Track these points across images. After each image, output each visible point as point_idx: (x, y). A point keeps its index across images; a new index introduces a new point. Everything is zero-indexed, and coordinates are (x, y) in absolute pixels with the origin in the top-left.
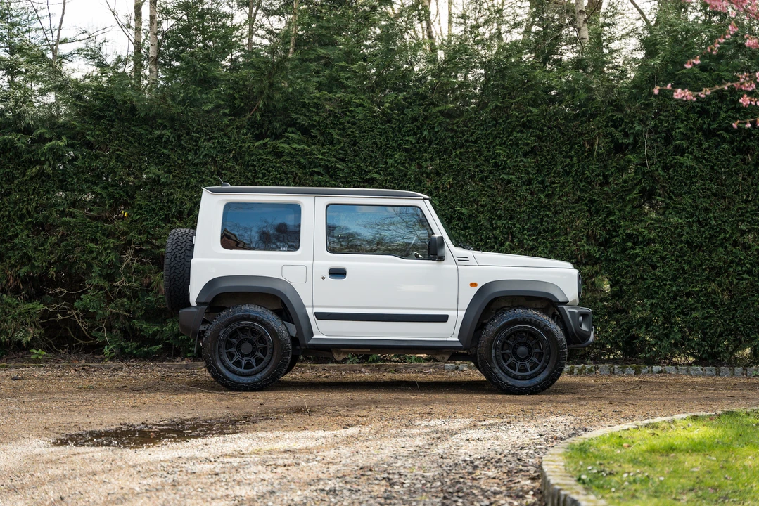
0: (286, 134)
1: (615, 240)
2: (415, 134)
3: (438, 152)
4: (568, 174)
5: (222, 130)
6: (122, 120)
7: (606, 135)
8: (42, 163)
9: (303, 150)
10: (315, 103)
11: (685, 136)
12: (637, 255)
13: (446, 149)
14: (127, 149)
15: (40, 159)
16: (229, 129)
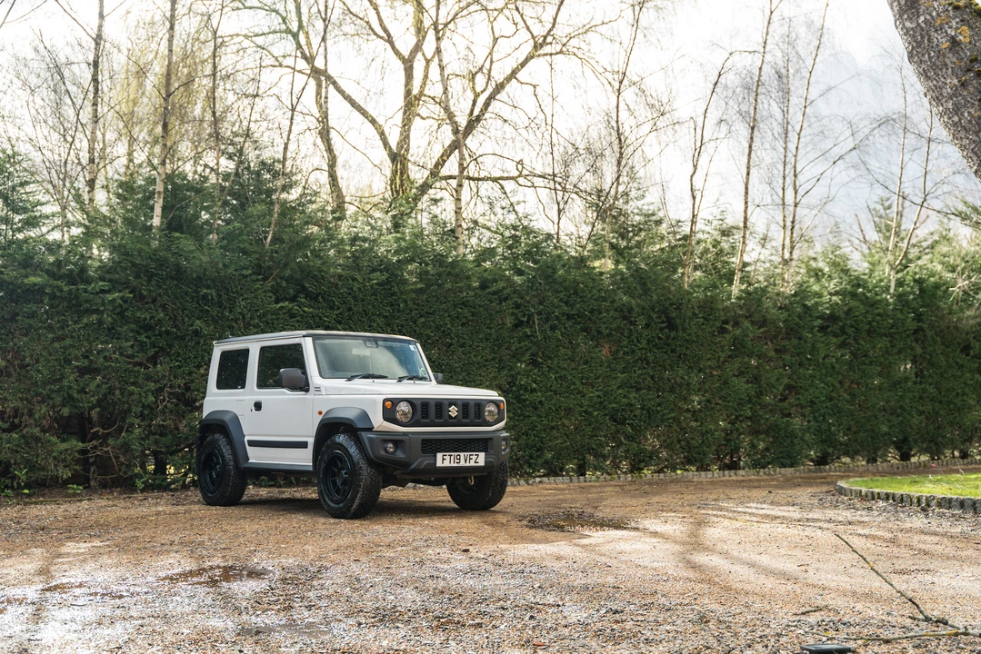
0: (299, 299)
1: (514, 388)
2: (392, 305)
3: (407, 320)
4: (487, 340)
5: (252, 293)
6: (173, 279)
7: (513, 314)
8: (102, 312)
9: (311, 313)
10: (323, 276)
11: (557, 318)
12: (527, 399)
13: (412, 318)
14: (175, 304)
15: (98, 309)
16: (260, 292)
